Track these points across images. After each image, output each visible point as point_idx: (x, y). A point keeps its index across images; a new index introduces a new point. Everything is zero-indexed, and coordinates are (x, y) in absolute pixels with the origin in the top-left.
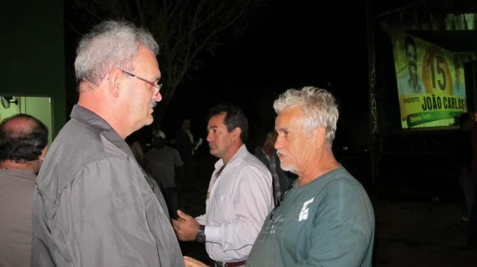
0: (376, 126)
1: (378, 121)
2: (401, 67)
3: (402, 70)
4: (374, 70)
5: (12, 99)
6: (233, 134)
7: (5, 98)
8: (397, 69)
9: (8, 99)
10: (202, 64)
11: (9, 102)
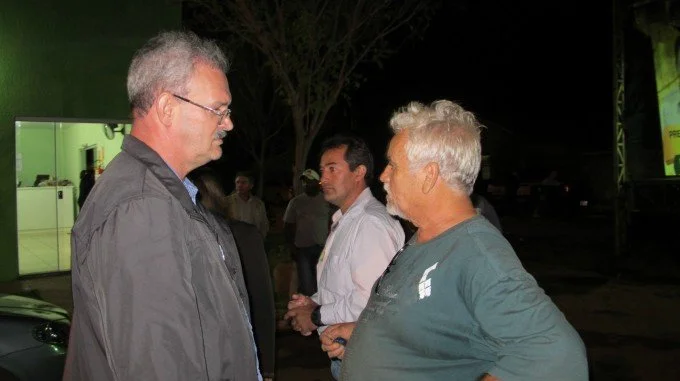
0: (623, 171)
1: (627, 165)
2: (666, 83)
3: (668, 86)
4: (622, 88)
5: (117, 126)
6: (356, 173)
7: (110, 125)
8: (660, 85)
9: (113, 126)
10: (365, 80)
11: (114, 132)
